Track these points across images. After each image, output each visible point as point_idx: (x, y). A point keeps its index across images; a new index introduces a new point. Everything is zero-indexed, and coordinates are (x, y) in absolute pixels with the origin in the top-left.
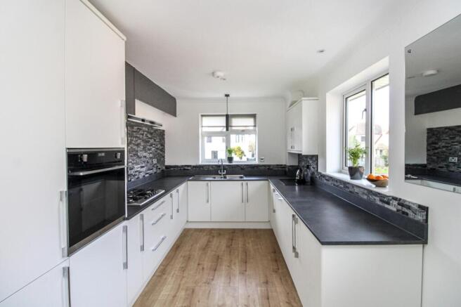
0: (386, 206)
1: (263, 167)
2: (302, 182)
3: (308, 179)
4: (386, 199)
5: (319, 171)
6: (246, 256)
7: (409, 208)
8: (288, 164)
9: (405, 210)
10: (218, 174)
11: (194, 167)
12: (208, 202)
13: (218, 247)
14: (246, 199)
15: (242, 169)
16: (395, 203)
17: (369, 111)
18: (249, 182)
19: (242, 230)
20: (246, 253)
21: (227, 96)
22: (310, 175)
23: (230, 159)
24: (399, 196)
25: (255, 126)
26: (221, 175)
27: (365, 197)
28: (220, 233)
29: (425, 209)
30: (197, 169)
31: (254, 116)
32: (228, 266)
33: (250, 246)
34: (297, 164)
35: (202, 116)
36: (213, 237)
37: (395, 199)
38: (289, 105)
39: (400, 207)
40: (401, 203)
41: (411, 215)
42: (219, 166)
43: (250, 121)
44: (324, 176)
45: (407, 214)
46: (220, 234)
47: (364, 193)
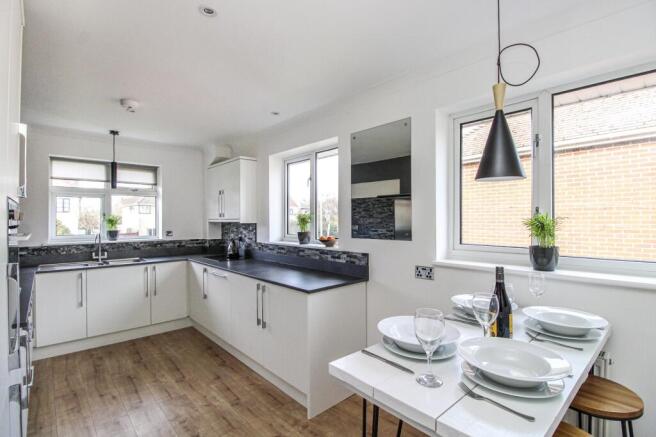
0: (337, 260)
1: (171, 245)
2: (235, 257)
3: (242, 252)
4: (336, 255)
5: (258, 241)
6: (173, 363)
7: (355, 257)
8: (208, 238)
9: (352, 260)
10: (91, 259)
11: (34, 250)
12: (81, 304)
13: (119, 367)
14: (151, 292)
15: (135, 248)
16: (345, 256)
17: (313, 180)
18: (156, 265)
19: (147, 339)
20: (171, 360)
21: (114, 133)
22: (243, 248)
23: (113, 234)
24: (347, 250)
25: (156, 184)
26: (97, 260)
27: (317, 258)
28: (110, 351)
29: (366, 255)
30: (43, 253)
31: (154, 170)
32: (155, 381)
33: (172, 352)
34: (220, 237)
35: (52, 159)
36: (101, 358)
37: (344, 253)
38: (211, 162)
39: (348, 259)
40: (349, 255)
41: (357, 262)
42: (92, 246)
43: (148, 177)
44: (267, 246)
45: (354, 263)
46: (110, 353)
47: (316, 255)
